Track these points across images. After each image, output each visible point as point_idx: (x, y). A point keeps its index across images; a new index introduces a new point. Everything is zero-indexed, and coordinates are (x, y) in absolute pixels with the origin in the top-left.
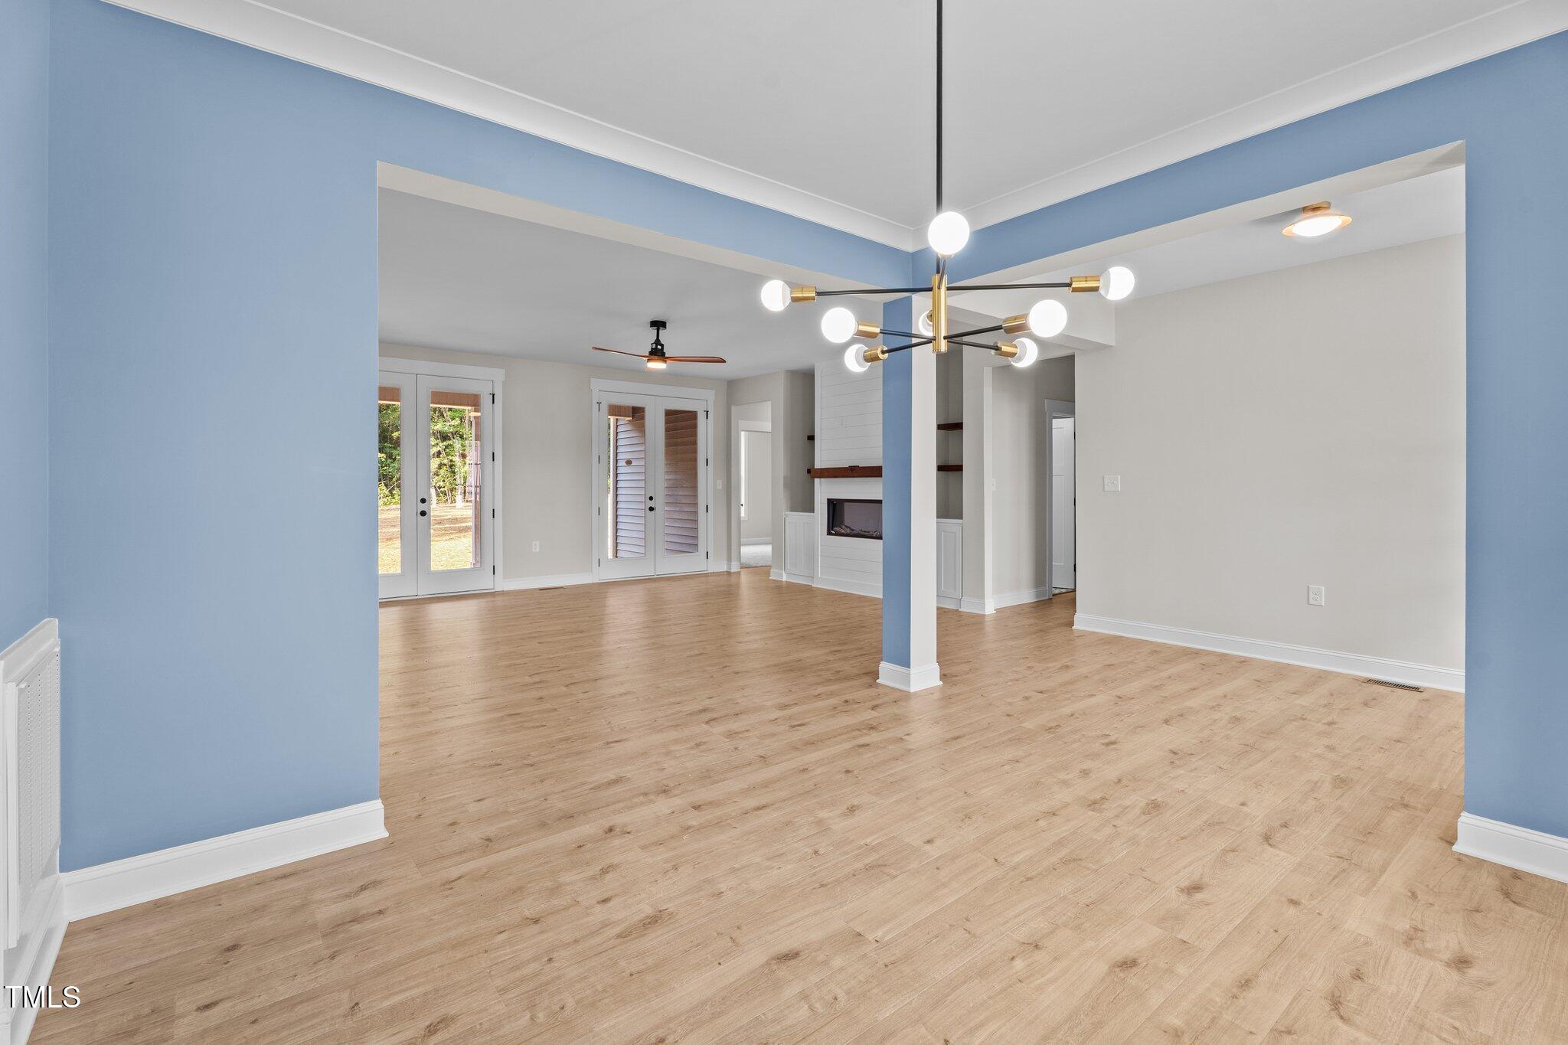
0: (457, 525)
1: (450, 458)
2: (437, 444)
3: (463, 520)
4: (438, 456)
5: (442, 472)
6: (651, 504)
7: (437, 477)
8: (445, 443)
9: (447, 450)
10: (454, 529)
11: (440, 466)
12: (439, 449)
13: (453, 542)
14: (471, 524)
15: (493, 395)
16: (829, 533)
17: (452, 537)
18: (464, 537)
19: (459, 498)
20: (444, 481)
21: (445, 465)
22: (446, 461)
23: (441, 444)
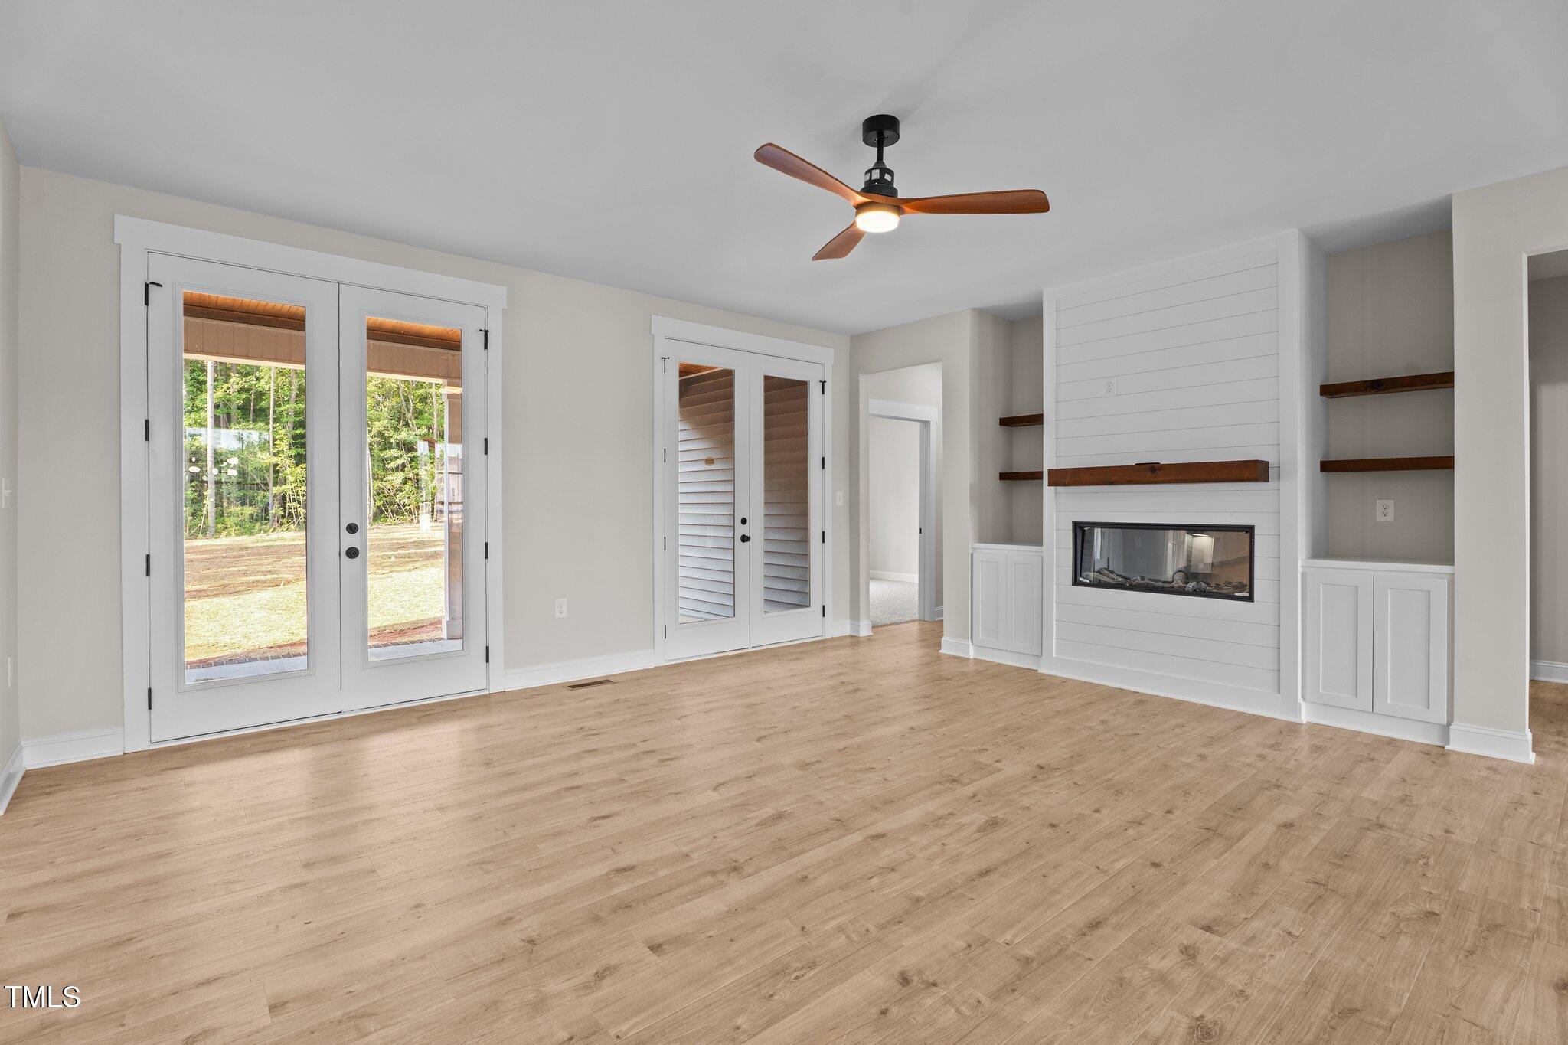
0: (423, 551)
1: (416, 471)
2: (401, 456)
3: (431, 543)
4: (403, 470)
5: (407, 488)
6: (742, 530)
7: (401, 494)
8: (410, 455)
9: (413, 463)
10: (420, 555)
11: (405, 481)
12: (402, 461)
13: (418, 571)
14: (443, 548)
15: (486, 332)
16: (1076, 582)
17: (416, 565)
18: (433, 566)
19: (425, 517)
20: (409, 498)
21: (410, 479)
22: (411, 475)
23: (405, 456)
